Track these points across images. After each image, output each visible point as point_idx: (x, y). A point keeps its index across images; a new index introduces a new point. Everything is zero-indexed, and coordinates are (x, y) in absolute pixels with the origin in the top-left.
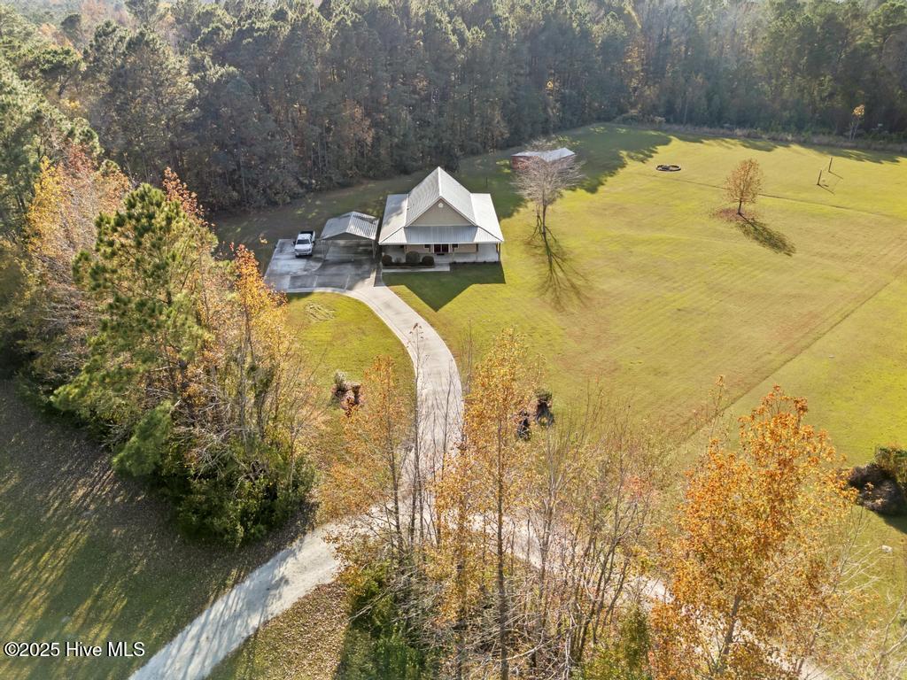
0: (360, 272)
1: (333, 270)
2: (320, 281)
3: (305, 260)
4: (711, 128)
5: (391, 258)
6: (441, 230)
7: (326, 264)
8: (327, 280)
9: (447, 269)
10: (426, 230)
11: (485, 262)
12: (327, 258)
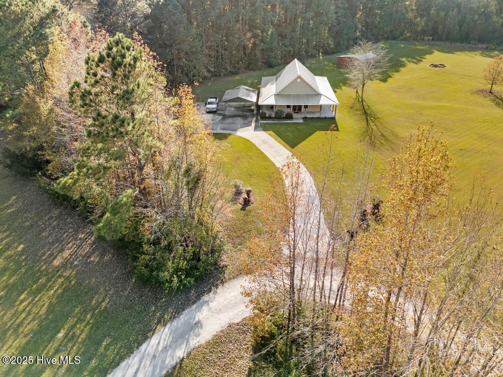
0: (246, 122)
1: (229, 120)
2: (222, 126)
3: (212, 114)
4: (461, 43)
5: (265, 114)
6: (298, 97)
7: (225, 117)
8: (226, 126)
9: (301, 121)
10: (288, 96)
11: (326, 118)
12: (225, 114)
